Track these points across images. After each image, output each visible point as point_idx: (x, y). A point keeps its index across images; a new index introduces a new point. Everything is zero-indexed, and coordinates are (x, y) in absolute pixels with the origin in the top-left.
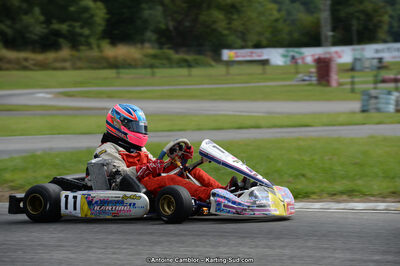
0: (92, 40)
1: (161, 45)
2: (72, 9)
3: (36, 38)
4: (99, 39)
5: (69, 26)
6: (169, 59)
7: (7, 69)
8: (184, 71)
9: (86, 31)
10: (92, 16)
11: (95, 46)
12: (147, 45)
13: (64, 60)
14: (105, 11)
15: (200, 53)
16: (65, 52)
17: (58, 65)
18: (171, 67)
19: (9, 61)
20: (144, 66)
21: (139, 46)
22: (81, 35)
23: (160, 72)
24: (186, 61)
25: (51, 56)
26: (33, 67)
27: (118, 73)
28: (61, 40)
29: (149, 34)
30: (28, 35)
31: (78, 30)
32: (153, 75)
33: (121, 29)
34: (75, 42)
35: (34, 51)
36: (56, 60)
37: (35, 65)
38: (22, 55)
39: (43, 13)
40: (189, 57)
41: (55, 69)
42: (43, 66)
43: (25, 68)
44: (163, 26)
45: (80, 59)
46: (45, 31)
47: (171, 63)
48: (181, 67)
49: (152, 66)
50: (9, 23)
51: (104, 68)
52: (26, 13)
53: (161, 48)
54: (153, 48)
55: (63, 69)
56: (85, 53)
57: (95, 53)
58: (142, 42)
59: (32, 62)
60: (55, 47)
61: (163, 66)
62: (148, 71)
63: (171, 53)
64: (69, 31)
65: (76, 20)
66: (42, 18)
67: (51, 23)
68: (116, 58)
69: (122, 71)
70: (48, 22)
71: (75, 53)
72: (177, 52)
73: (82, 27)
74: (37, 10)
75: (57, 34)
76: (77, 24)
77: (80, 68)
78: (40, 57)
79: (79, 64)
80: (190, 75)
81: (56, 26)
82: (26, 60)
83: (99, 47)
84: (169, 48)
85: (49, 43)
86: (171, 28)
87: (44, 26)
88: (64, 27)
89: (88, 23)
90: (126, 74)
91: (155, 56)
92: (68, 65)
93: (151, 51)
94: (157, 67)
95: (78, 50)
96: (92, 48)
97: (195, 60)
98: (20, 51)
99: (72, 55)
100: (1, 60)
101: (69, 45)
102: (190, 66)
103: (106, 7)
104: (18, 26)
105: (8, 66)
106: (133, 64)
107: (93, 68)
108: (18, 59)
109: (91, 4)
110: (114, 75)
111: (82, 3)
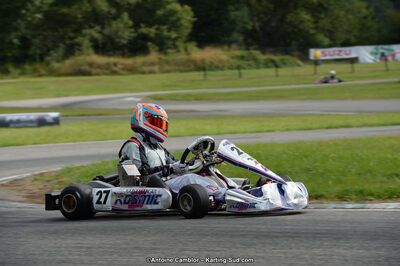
0: (180, 44)
1: (248, 46)
2: (160, 12)
3: (125, 42)
4: (185, 42)
5: (157, 29)
6: (255, 60)
7: (97, 74)
8: (271, 71)
9: (174, 35)
10: (179, 19)
11: (182, 49)
12: (234, 46)
13: (152, 64)
14: (192, 14)
15: (287, 53)
16: (154, 56)
17: (145, 69)
18: (258, 68)
19: (99, 66)
20: (231, 68)
21: (226, 47)
22: (169, 38)
24: (273, 61)
25: (139, 60)
26: (121, 72)
27: (205, 75)
28: (149, 44)
29: (235, 35)
30: (117, 40)
31: (165, 33)
32: (240, 76)
33: (207, 32)
34: (162, 45)
35: (123, 55)
36: (144, 64)
37: (123, 69)
38: (112, 60)
39: (131, 17)
40: (276, 58)
41: (143, 73)
42: (132, 70)
43: (114, 73)
44: (250, 27)
45: (167, 62)
46: (134, 35)
47: (258, 64)
48: (268, 67)
49: (239, 68)
50: (98, 28)
51: (191, 71)
52: (115, 19)
53: (248, 49)
54: (240, 49)
55: (151, 72)
56: (172, 55)
57: (182, 56)
58: (229, 44)
59: (120, 66)
60: (144, 51)
61: (250, 67)
62: (236, 72)
63: (257, 53)
64: (156, 34)
65: (164, 24)
66: (131, 23)
67: (140, 27)
68: (203, 61)
69: (208, 73)
70: (136, 26)
71: (163, 57)
72: (264, 53)
73: (169, 30)
74: (125, 16)
75: (145, 38)
76: (165, 27)
77: (168, 72)
78: (129, 61)
79: (167, 67)
80: (277, 76)
81: (144, 30)
82: (115, 65)
83: (186, 49)
84: (255, 49)
85: (137, 47)
86: (258, 29)
87: (133, 30)
88: (152, 31)
89: (175, 26)
90: (213, 76)
91: (242, 58)
92: (156, 68)
93: (239, 53)
94: (244, 68)
95: (166, 53)
96: (179, 51)
97: (282, 60)
98: (110, 56)
99: (160, 59)
100: (91, 65)
101: (157, 48)
102: (277, 66)
103: (193, 10)
104: (107, 31)
105: (98, 71)
106: (220, 65)
107: (181, 71)
108: (108, 64)
109: (177, 7)
110: (202, 78)
111: (169, 7)
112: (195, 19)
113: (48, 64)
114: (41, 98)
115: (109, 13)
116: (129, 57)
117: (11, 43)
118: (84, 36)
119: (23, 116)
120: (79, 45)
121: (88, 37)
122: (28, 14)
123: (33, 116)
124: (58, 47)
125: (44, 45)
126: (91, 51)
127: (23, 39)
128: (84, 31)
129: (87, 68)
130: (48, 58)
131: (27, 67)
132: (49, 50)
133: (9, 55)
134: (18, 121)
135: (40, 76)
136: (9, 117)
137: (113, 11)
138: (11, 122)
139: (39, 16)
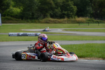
0: (73, 16)
1: (91, 17)
2: (68, 8)
4: (74, 16)
6: (93, 21)
8: (97, 24)
9: (71, 14)
12: (87, 17)
13: (66, 21)
15: (102, 19)
16: (66, 19)
17: (64, 22)
18: (94, 23)
19: (52, 21)
20: (86, 23)
21: (85, 18)
22: (70, 14)
23: (90, 24)
24: (98, 22)
25: (62, 20)
27: (79, 25)
28: (65, 16)
29: (88, 14)
30: (57, 14)
31: (69, 13)
32: (89, 25)
33: (81, 13)
35: (58, 19)
36: (63, 21)
37: (58, 22)
38: (55, 20)
39: (61, 9)
40: (99, 21)
41: (63, 23)
42: (60, 23)
43: (56, 23)
44: (92, 12)
45: (69, 21)
46: (61, 13)
49: (88, 23)
50: (52, 11)
51: (76, 23)
52: (56, 9)
53: (91, 18)
54: (89, 18)
55: (65, 23)
56: (71, 19)
57: (73, 19)
58: (86, 16)
59: (57, 21)
60: (63, 17)
61: (91, 23)
62: (88, 24)
64: (67, 13)
65: (69, 11)
66: (60, 10)
67: (63, 11)
68: (79, 21)
70: (62, 11)
71: (68, 19)
72: (95, 19)
73: (70, 12)
74: (59, 8)
75: (64, 14)
76: (69, 12)
77: (69, 23)
78: (59, 20)
79: (69, 22)
80: (99, 25)
81: (64, 12)
82: (56, 21)
83: (74, 18)
84: (93, 18)
85: (62, 16)
86: (94, 13)
88: (66, 12)
89: (72, 11)
90: (81, 25)
91: (89, 20)
92: (66, 22)
94: (90, 23)
95: (69, 18)
96: (72, 18)
97: (100, 21)
98: (54, 18)
99: (67, 20)
100: (49, 21)
101: (67, 17)
102: (99, 23)
103: (77, 7)
104: (54, 12)
105: (52, 22)
106: (83, 22)
107: (73, 23)
108: (54, 21)
109: (73, 6)
110: (78, 25)
111: (71, 6)
112: (77, 10)
113: (38, 20)
114: (36, 29)
115: (55, 7)
116: (59, 19)
117: (29, 14)
118: (48, 13)
119: (32, 33)
120: (47, 15)
121: (49, 13)
122: (34, 7)
123: (34, 33)
124: (41, 16)
125: (38, 15)
126: (50, 17)
127: (33, 13)
128: (48, 12)
129: (49, 22)
130: (39, 19)
131: (33, 20)
132: (39, 16)
133: (29, 17)
134: (30, 35)
135: (36, 23)
136: (28, 33)
137: (56, 7)
138: (28, 35)
139: (37, 8)
